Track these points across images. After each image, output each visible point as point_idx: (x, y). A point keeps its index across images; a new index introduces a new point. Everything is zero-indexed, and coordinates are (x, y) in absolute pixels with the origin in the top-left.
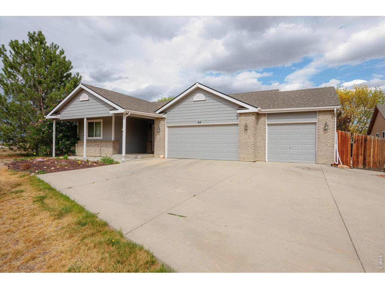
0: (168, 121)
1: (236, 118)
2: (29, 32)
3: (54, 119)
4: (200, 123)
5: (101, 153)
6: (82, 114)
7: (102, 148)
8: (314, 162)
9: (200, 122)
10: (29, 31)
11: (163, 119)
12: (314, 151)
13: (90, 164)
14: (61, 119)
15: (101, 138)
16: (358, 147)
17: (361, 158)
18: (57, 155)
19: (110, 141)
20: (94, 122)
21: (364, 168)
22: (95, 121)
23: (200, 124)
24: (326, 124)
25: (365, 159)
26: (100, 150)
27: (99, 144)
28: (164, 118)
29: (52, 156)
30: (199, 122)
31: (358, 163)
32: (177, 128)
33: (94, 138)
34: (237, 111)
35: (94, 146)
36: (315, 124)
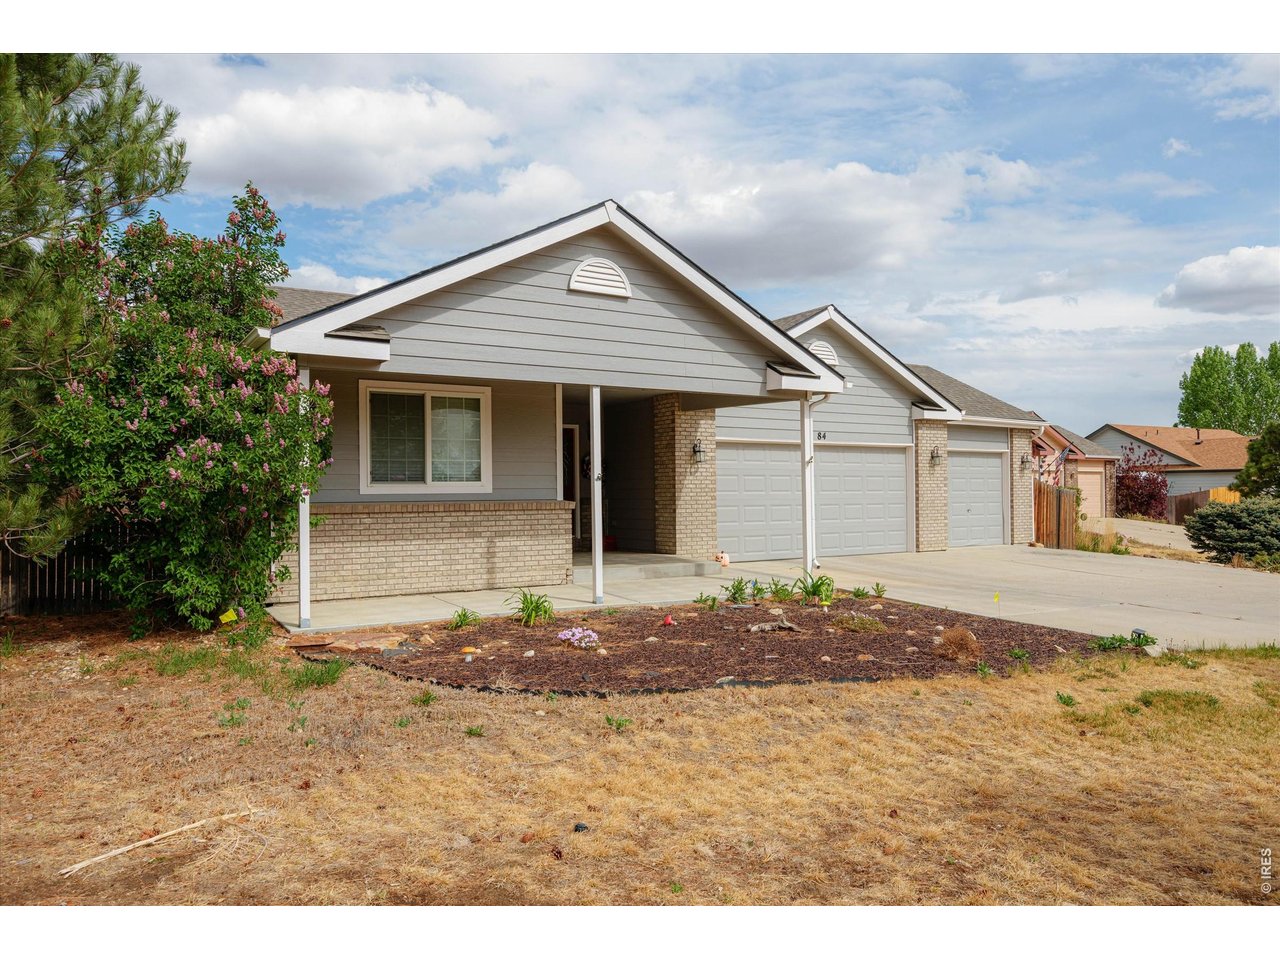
1: (906, 430)
4: (824, 437)
5: (491, 571)
7: (500, 543)
8: (1002, 540)
9: (822, 434)
11: (710, 412)
12: (1001, 516)
15: (485, 486)
19: (553, 503)
20: (421, 398)
22: (430, 392)
23: (822, 441)
26: (490, 555)
27: (474, 524)
28: (712, 410)
30: (819, 435)
32: (746, 451)
33: (431, 488)
34: (911, 413)
35: (435, 536)
36: (1000, 455)
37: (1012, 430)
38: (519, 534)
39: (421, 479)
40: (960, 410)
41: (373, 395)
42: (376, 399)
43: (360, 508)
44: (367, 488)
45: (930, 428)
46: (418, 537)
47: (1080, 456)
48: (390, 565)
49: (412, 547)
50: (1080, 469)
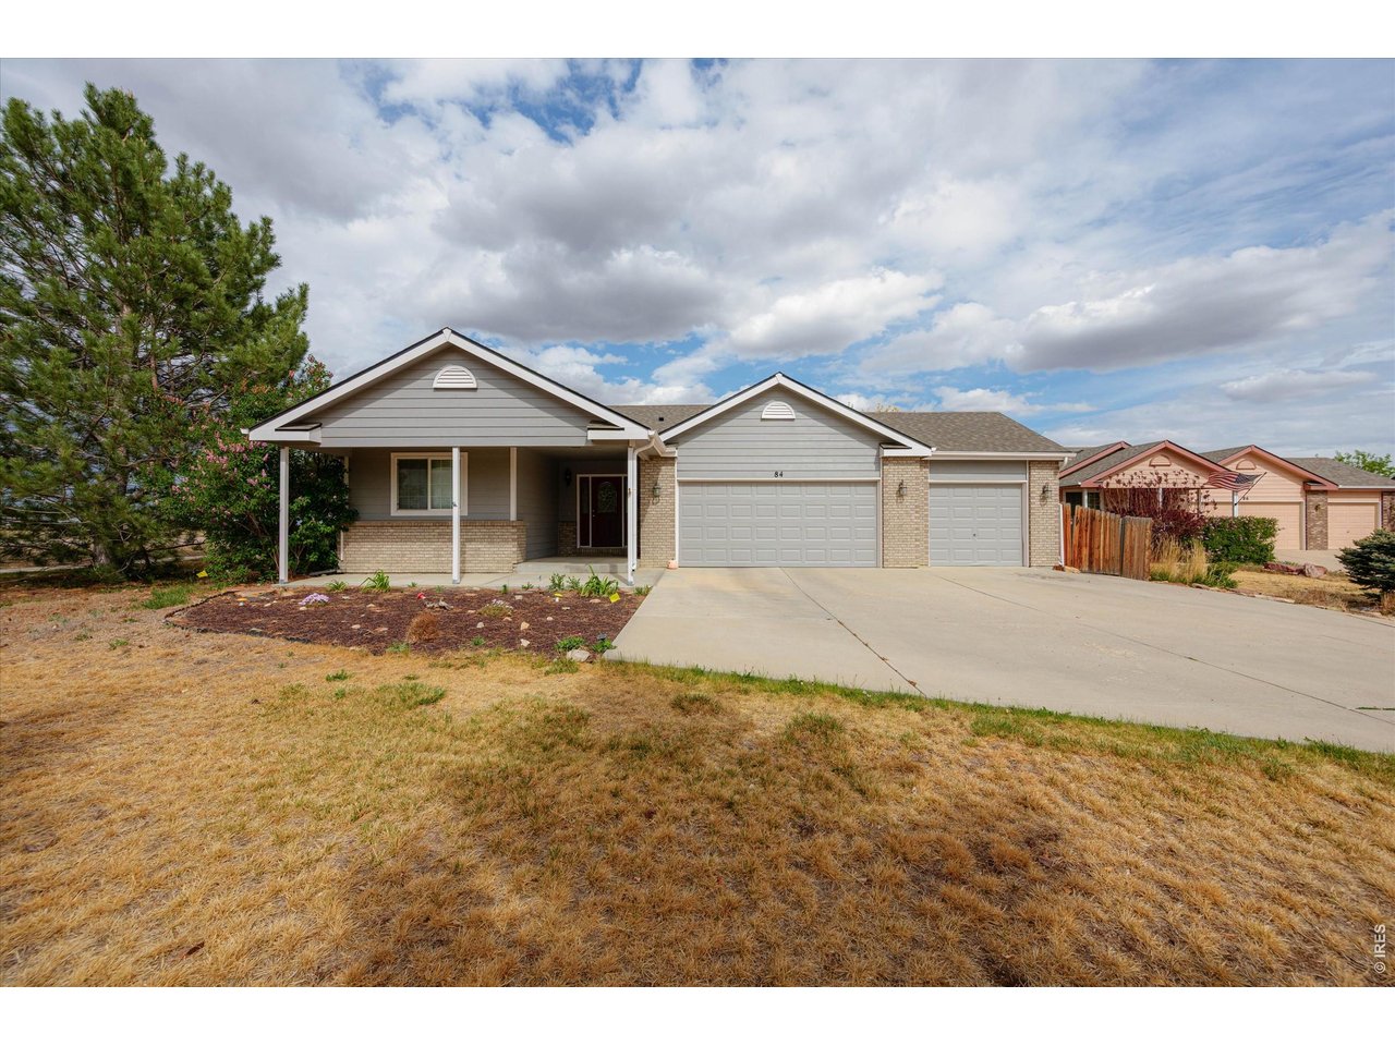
0: (683, 467)
1: (873, 467)
2: (91, 87)
3: (283, 444)
4: (781, 475)
6: (444, 432)
7: (469, 545)
8: (1020, 562)
9: (779, 473)
10: (92, 81)
11: (671, 460)
12: (1020, 541)
13: (557, 600)
14: (325, 444)
15: (463, 511)
16: (1080, 531)
17: (1085, 552)
18: (295, 573)
19: (506, 523)
20: (426, 461)
21: (1091, 570)
22: (430, 457)
23: (779, 479)
24: (1044, 487)
25: (1091, 555)
28: (673, 458)
29: (276, 580)
30: (776, 474)
31: (1081, 562)
32: (710, 488)
33: (430, 512)
34: (878, 452)
35: (430, 541)
36: (1020, 485)
37: (1030, 462)
38: (482, 540)
39: (426, 508)
40: (930, 448)
41: (399, 460)
42: (402, 464)
43: (386, 524)
44: (395, 512)
45: (898, 464)
46: (419, 540)
47: (1329, 487)
48: (404, 555)
49: (416, 546)
50: (1330, 500)
